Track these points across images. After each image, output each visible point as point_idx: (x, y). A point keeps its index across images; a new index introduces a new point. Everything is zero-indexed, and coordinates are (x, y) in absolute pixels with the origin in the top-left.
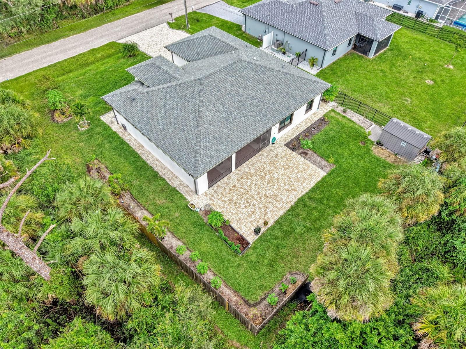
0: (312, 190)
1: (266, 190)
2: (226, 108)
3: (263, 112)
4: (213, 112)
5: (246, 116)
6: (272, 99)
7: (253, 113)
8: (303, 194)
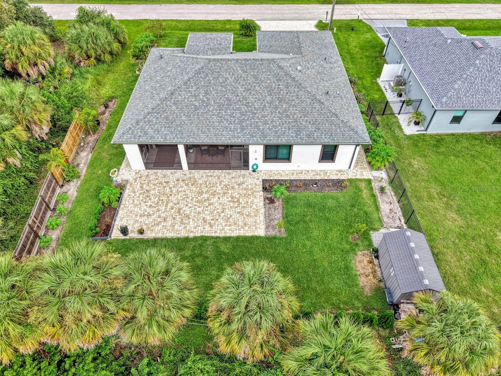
0: (226, 239)
1: (187, 205)
2: (207, 98)
3: (244, 124)
4: (190, 94)
5: (221, 117)
6: (269, 117)
7: (232, 118)
8: (213, 235)
